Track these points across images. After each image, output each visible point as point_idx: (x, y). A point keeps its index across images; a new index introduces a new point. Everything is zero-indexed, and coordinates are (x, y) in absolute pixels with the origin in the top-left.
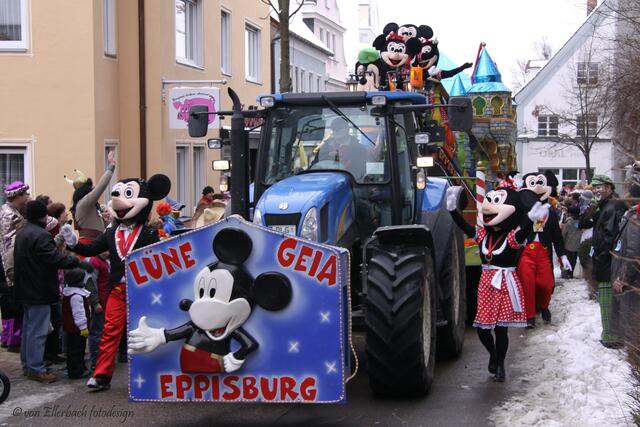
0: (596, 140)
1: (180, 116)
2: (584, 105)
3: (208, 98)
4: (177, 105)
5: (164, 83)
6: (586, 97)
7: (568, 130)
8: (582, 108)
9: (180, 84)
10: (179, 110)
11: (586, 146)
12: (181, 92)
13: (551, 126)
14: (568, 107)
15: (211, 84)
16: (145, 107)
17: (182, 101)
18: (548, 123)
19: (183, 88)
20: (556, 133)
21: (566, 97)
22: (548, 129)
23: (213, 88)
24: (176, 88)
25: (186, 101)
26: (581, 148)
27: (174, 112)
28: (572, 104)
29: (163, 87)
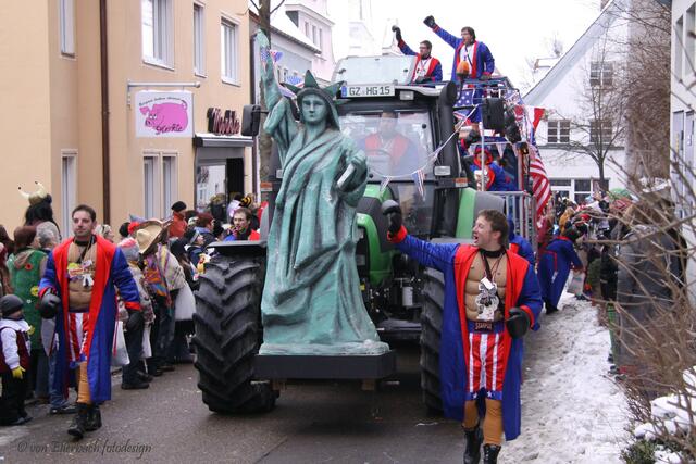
0: (611, 147)
1: (147, 123)
2: (597, 109)
3: (180, 103)
4: (144, 110)
5: (129, 86)
6: (599, 101)
7: (581, 137)
8: (595, 113)
9: (147, 87)
10: (147, 116)
11: (600, 155)
12: (147, 96)
13: (562, 132)
14: (579, 112)
15: (183, 87)
16: (108, 113)
17: (150, 106)
18: (559, 129)
19: (151, 91)
20: (567, 139)
21: (579, 101)
22: (559, 136)
23: (186, 91)
24: (144, 91)
25: (154, 105)
26: (593, 156)
27: (140, 118)
28: (584, 109)
29: (129, 90)
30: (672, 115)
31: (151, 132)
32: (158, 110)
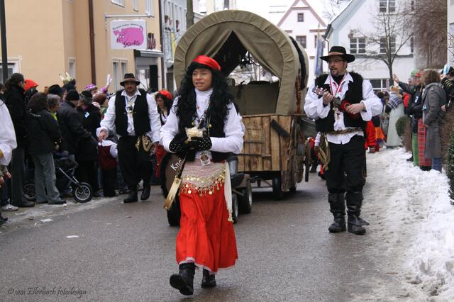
0: (396, 56)
1: (118, 40)
2: (387, 28)
3: (138, 27)
4: (116, 33)
5: (106, 17)
6: (389, 22)
7: (375, 48)
8: (386, 31)
9: (117, 18)
10: (118, 36)
11: (390, 60)
12: (118, 23)
13: (360, 46)
14: (375, 31)
15: (140, 17)
16: (94, 35)
17: (120, 30)
18: (358, 44)
19: (119, 20)
20: (364, 51)
21: (374, 23)
22: (358, 49)
23: (141, 20)
24: (115, 20)
25: (122, 29)
26: (385, 62)
27: (114, 38)
28: (378, 28)
29: (106, 20)
30: (448, 25)
31: (121, 46)
32: (125, 32)
